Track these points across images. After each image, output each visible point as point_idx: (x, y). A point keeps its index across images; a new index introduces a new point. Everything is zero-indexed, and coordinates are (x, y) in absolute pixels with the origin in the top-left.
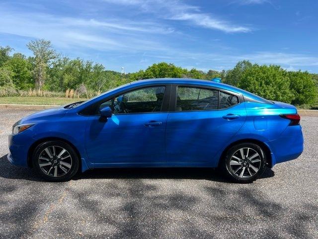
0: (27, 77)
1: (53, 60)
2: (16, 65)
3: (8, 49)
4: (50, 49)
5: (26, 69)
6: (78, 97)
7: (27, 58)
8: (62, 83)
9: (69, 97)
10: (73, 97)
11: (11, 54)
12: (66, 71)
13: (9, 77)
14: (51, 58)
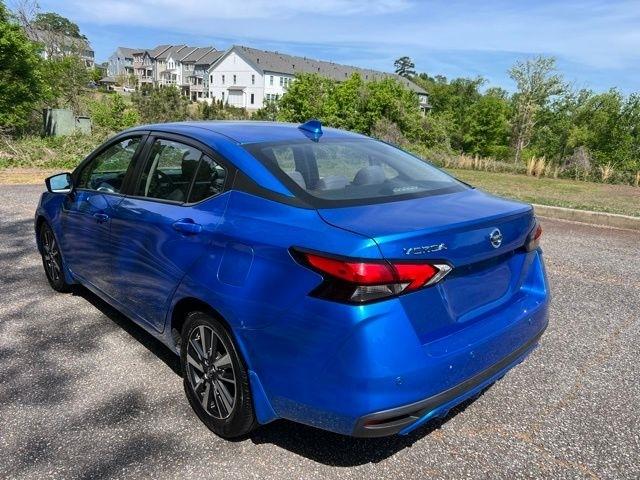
0: (500, 134)
1: (556, 97)
2: (486, 110)
3: (478, 82)
4: (552, 73)
5: (502, 117)
6: (555, 176)
7: (510, 95)
8: (564, 146)
9: (534, 174)
10: (542, 175)
11: (482, 90)
12: (580, 119)
13: (445, 133)
14: (552, 93)
